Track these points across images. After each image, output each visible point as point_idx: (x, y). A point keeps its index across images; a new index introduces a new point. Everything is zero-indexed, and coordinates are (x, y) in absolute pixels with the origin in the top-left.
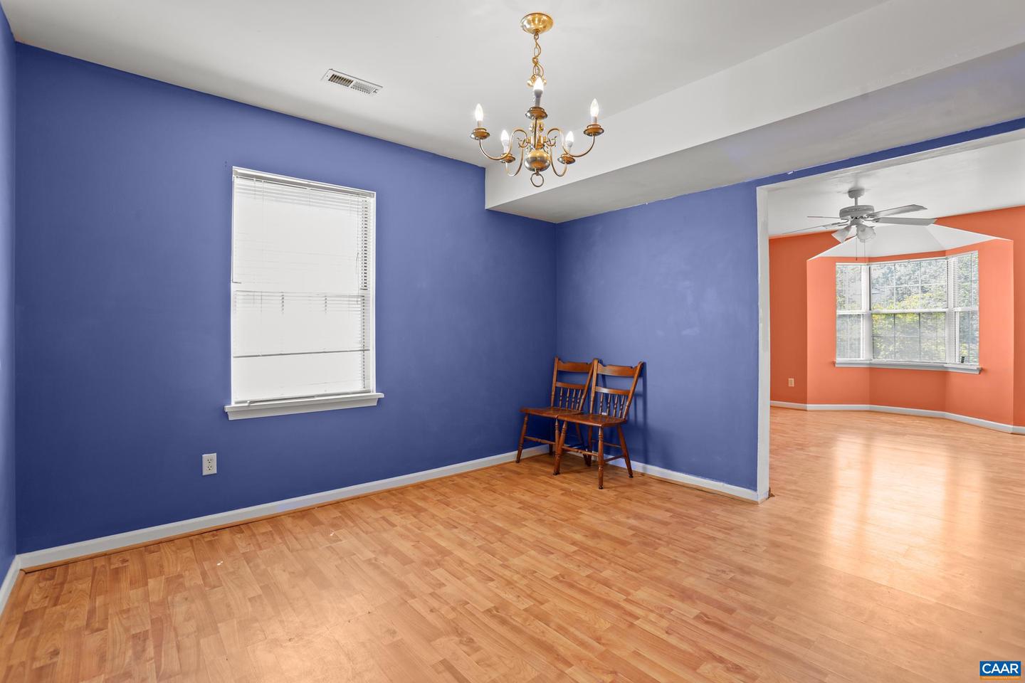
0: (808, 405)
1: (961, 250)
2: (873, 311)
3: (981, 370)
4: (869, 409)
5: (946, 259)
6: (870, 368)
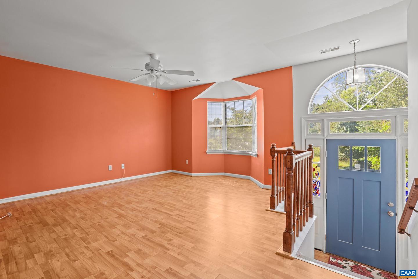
0: (193, 174)
1: (253, 95)
2: (226, 126)
3: (258, 156)
4: (223, 175)
5: (251, 100)
6: (224, 154)
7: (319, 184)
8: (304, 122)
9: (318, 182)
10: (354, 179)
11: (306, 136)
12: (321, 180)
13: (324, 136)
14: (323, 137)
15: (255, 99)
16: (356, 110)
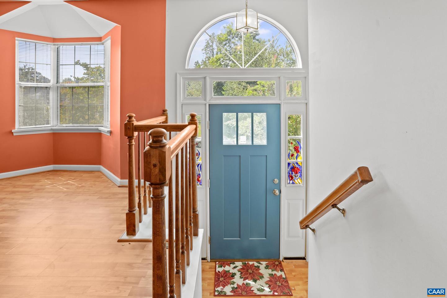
1: (106, 35)
2: (59, 85)
3: (111, 132)
4: (52, 169)
5: (103, 44)
6: (54, 133)
7: (200, 167)
8: (180, 81)
9: (199, 165)
10: (240, 156)
11: (183, 101)
12: (202, 162)
13: (205, 100)
14: (204, 102)
15: (108, 43)
16: (241, 68)
